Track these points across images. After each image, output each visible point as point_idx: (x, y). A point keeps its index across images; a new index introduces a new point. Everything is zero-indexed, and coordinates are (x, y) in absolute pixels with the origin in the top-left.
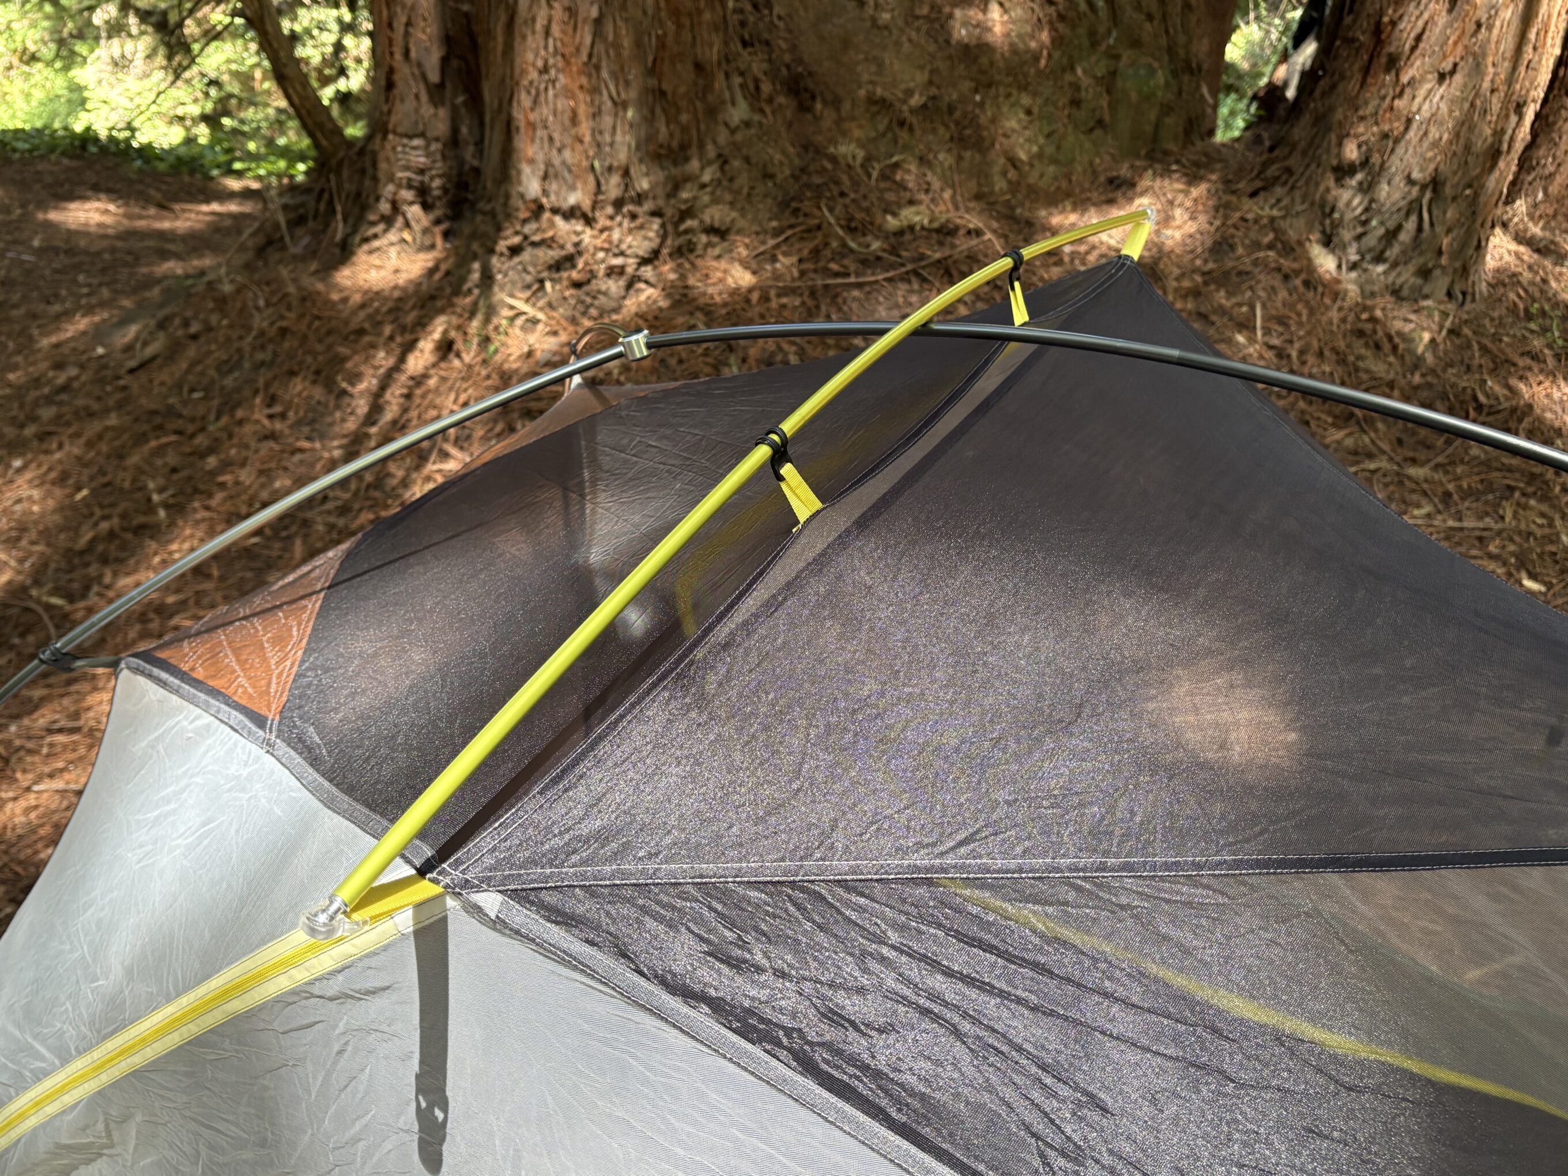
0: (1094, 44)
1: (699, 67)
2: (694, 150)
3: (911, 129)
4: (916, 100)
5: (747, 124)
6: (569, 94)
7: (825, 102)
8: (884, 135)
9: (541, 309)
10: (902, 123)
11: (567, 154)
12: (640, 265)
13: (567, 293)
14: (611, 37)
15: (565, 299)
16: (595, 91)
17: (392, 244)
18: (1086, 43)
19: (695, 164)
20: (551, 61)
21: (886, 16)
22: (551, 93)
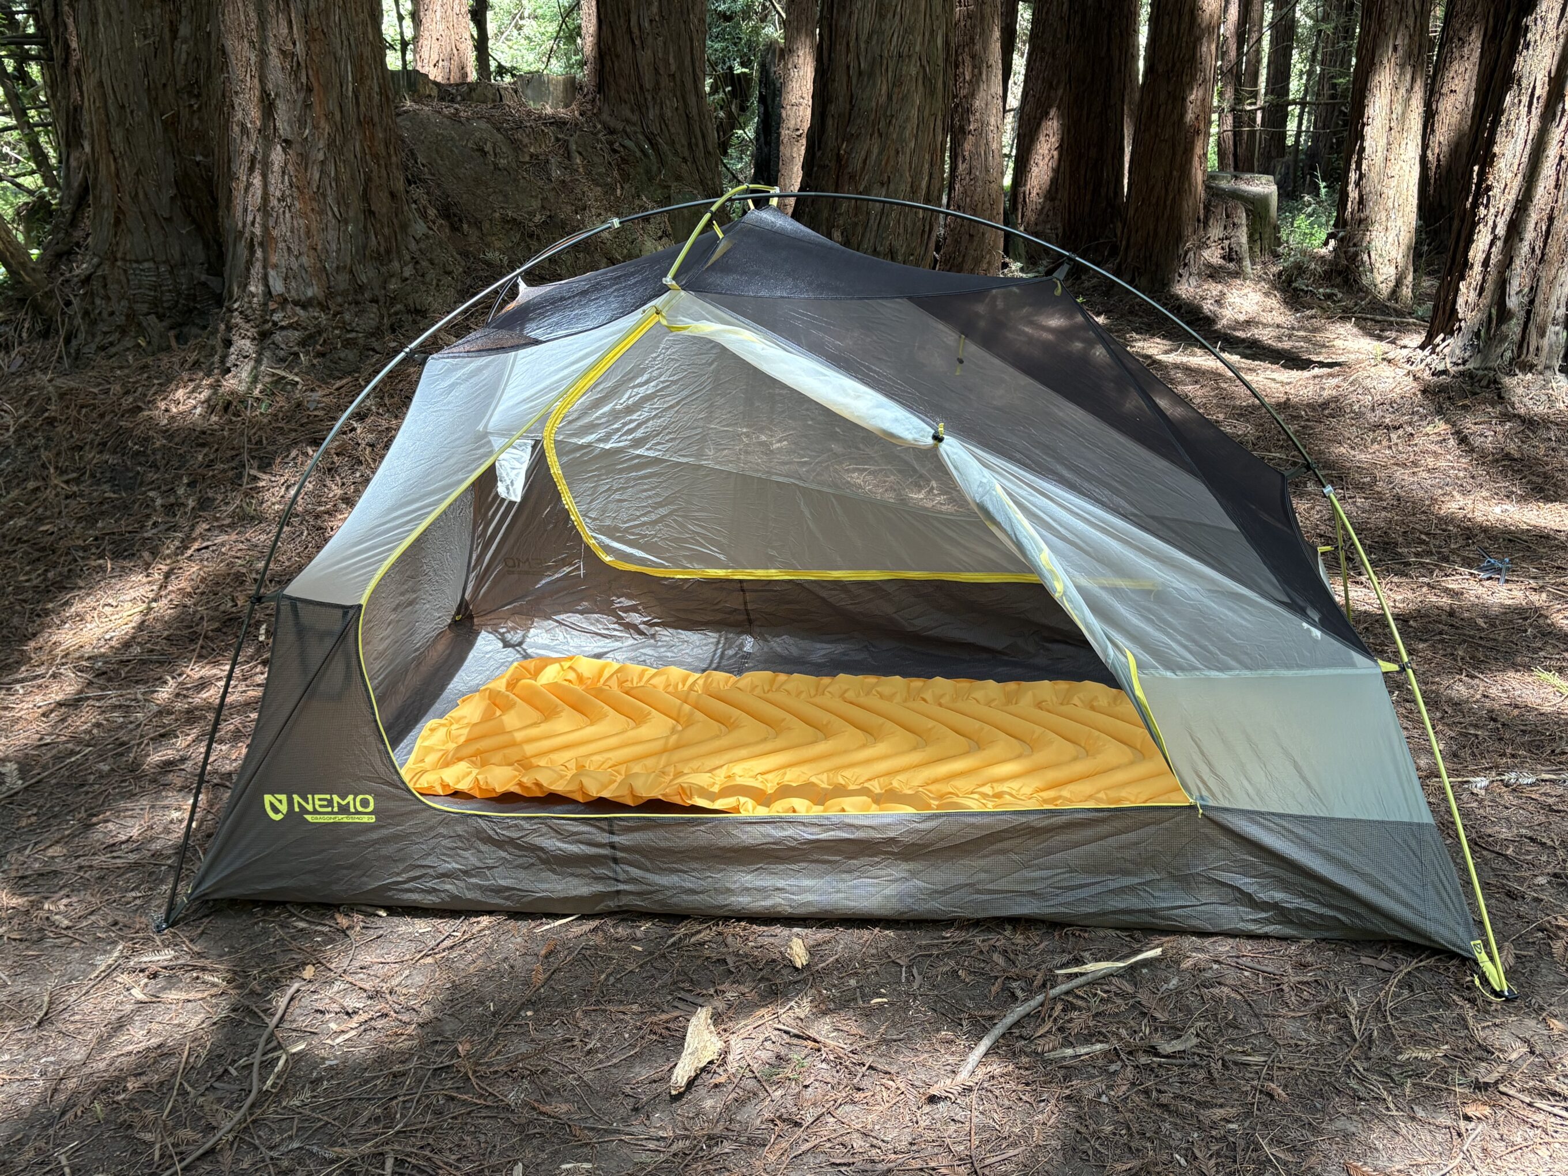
0: (650, 179)
1: (393, 195)
2: (394, 255)
3: (539, 239)
4: (538, 219)
5: (427, 237)
6: (304, 215)
7: (469, 223)
8: (519, 244)
9: (296, 374)
10: (531, 236)
11: (304, 259)
12: (367, 337)
13: (315, 362)
14: (333, 174)
15: (314, 365)
16: (322, 212)
17: (128, 349)
18: (644, 178)
19: (396, 265)
20: (287, 192)
21: (503, 162)
22: (288, 215)
